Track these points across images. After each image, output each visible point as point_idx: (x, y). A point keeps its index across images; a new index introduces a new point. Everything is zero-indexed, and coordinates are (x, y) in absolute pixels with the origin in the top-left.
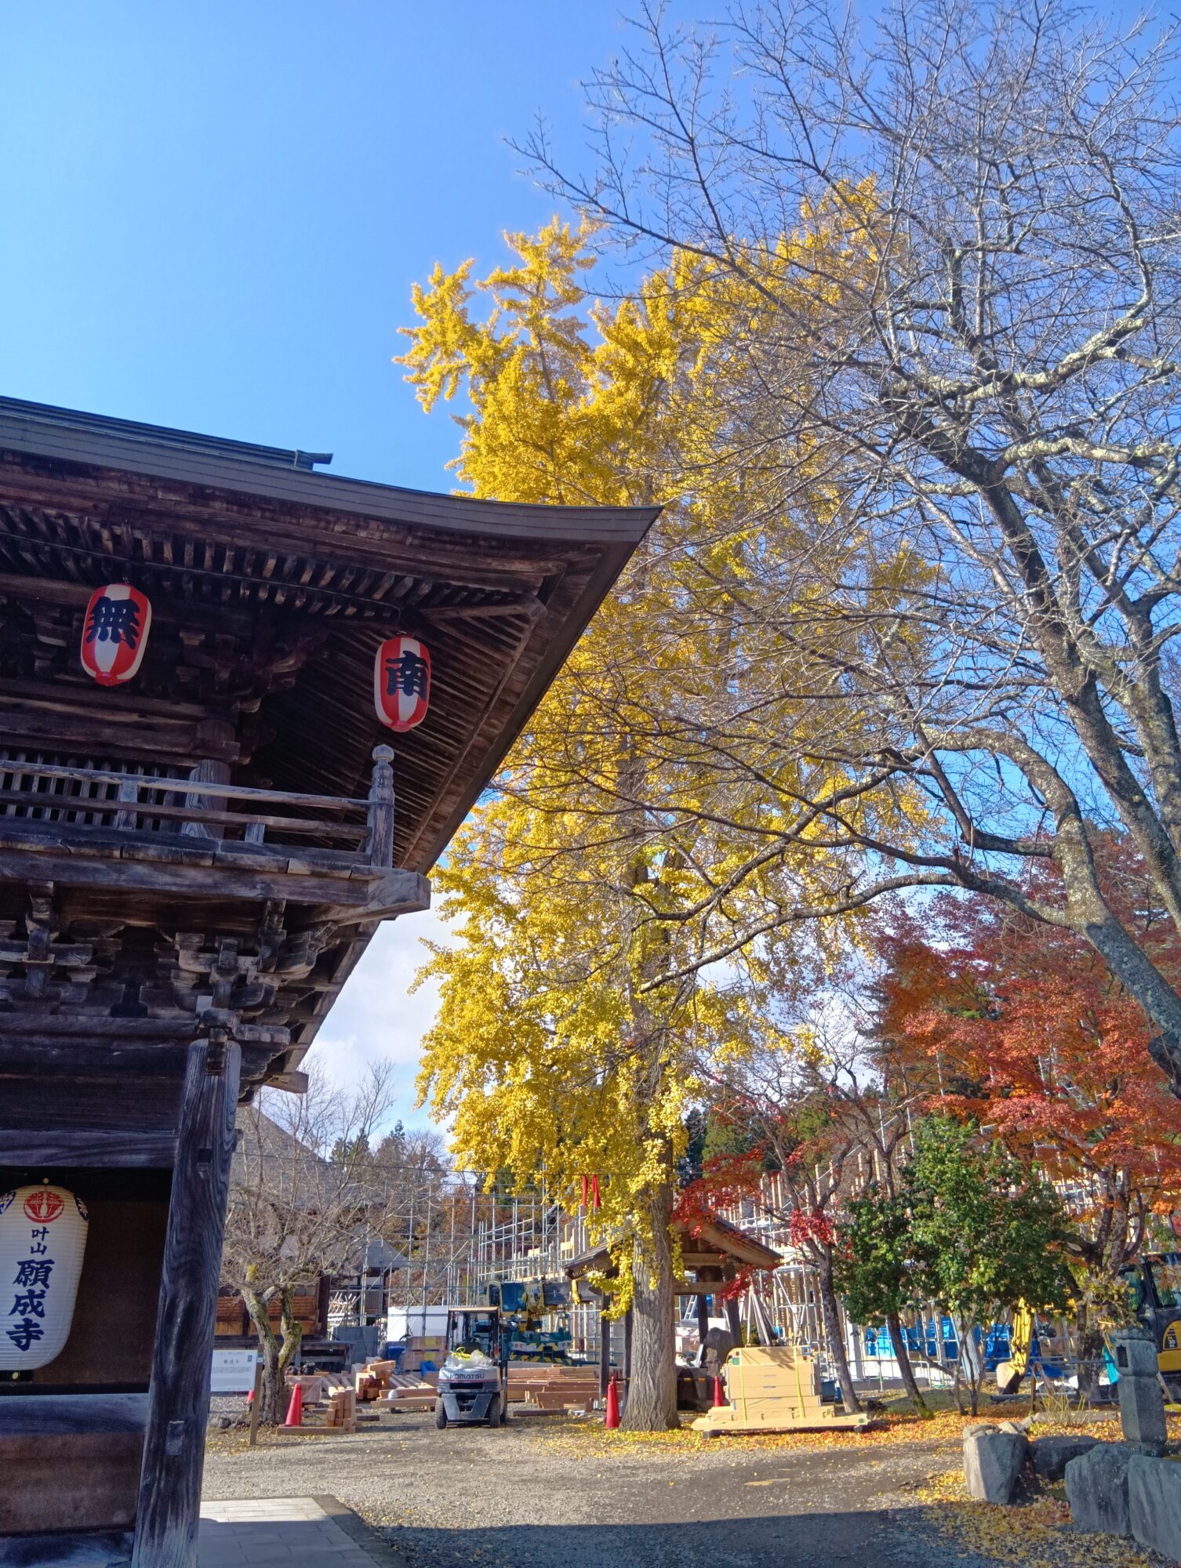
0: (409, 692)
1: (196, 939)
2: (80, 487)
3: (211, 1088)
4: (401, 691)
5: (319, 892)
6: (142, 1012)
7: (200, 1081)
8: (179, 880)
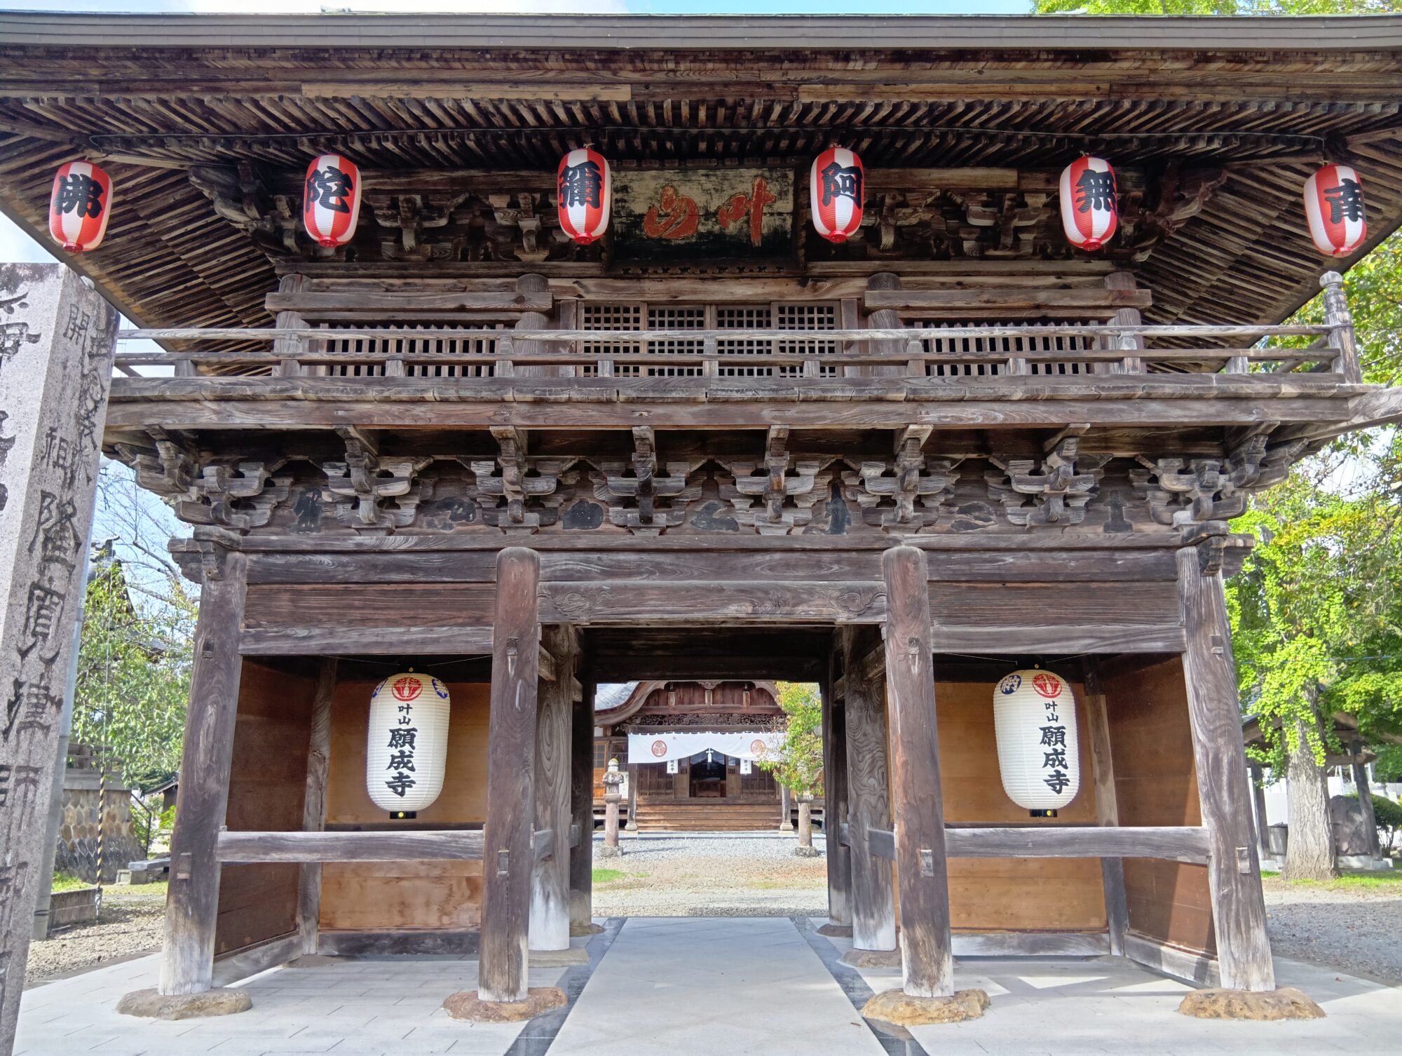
0: (1354, 218)
1: (1177, 463)
2: (1090, 72)
3: (1208, 587)
4: (1347, 219)
5: (1307, 412)
6: (1128, 527)
7: (1196, 582)
8: (1188, 413)
